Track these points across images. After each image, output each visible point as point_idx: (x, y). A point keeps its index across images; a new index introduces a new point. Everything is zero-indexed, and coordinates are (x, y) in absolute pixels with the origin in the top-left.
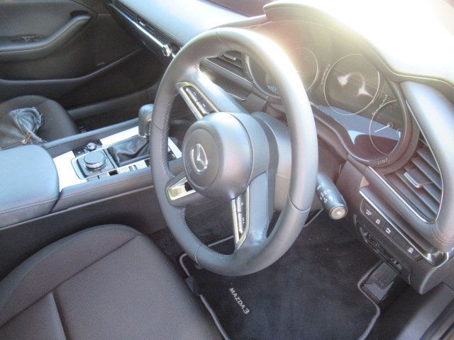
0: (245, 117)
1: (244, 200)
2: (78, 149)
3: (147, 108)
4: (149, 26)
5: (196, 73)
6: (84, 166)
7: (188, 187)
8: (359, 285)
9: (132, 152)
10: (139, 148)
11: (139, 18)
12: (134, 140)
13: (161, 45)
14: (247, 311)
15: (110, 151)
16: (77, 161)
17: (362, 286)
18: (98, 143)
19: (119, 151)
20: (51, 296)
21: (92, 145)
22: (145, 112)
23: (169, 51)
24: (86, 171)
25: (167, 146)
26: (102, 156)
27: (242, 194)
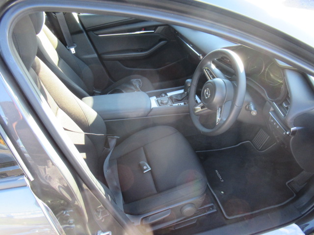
0: (227, 81)
1: (221, 109)
2: (158, 95)
3: (189, 80)
4: (194, 46)
5: (210, 65)
6: (160, 102)
7: (202, 107)
8: (287, 183)
9: (180, 99)
10: (183, 97)
11: (190, 43)
12: (181, 94)
13: (199, 55)
14: (223, 181)
15: (171, 98)
16: (157, 100)
17: (288, 184)
18: (166, 94)
19: (174, 98)
20: (142, 148)
21: (164, 95)
22: (188, 82)
23: (201, 57)
24: (160, 104)
25: (195, 98)
26: (168, 99)
27: (221, 107)
